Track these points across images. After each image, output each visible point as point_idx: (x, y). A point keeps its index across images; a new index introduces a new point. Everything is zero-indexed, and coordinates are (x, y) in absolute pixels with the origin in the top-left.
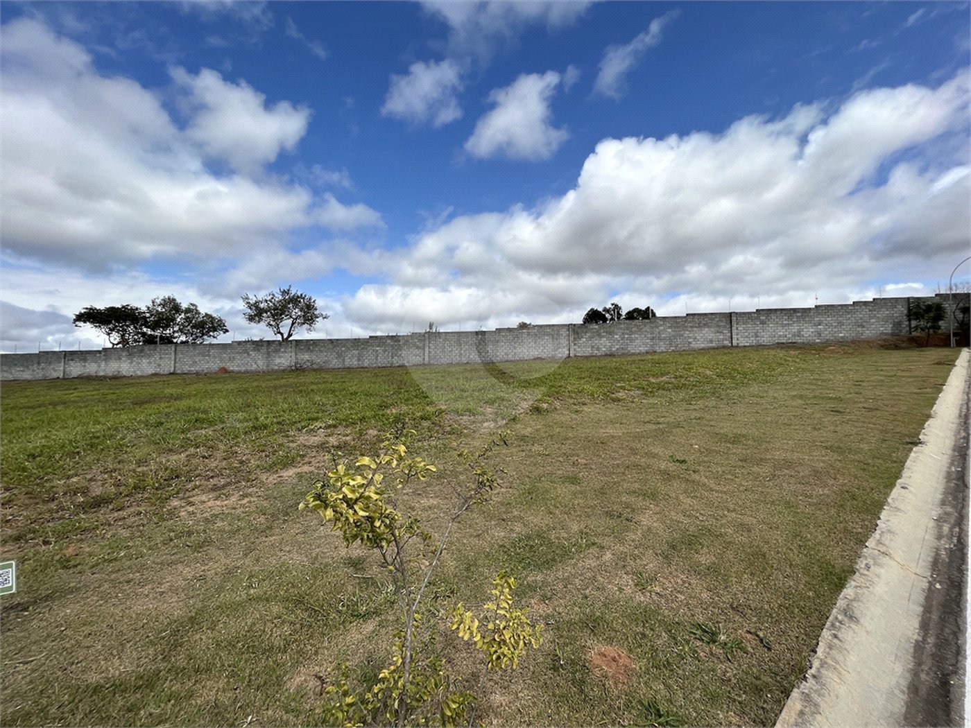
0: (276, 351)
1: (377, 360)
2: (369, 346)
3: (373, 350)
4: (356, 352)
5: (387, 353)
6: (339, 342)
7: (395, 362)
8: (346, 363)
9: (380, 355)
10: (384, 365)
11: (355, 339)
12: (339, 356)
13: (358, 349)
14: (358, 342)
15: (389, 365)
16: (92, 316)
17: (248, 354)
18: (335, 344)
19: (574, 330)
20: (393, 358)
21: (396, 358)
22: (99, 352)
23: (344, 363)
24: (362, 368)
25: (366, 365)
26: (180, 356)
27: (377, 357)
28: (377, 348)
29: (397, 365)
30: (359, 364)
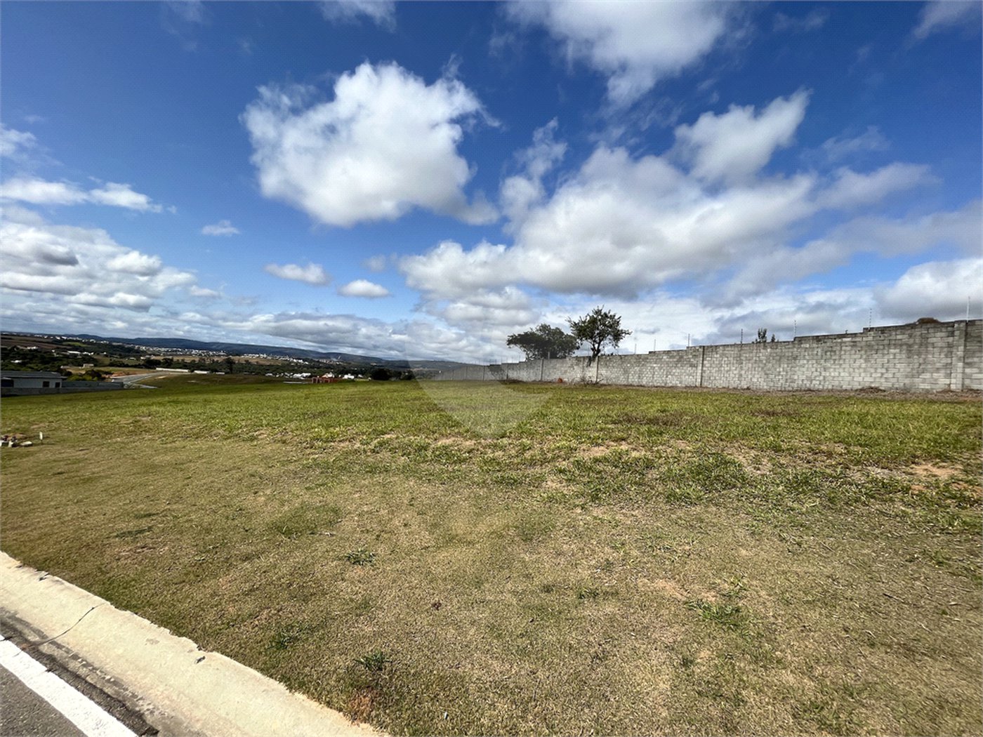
0: (589, 365)
1: (653, 378)
2: (648, 362)
3: (651, 367)
4: (637, 369)
5: (662, 371)
6: (626, 358)
7: (668, 382)
8: (630, 380)
9: (656, 373)
10: (659, 384)
11: (638, 355)
12: (626, 372)
13: (639, 366)
14: (640, 358)
15: (663, 385)
16: (513, 341)
17: (574, 369)
18: (623, 360)
19: (967, 334)
20: (667, 377)
21: (670, 376)
22: (518, 364)
23: (628, 381)
24: (641, 386)
25: (644, 383)
26: (544, 368)
27: (653, 375)
28: (655, 365)
29: (670, 385)
30: (639, 382)
